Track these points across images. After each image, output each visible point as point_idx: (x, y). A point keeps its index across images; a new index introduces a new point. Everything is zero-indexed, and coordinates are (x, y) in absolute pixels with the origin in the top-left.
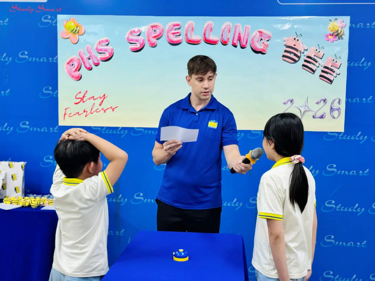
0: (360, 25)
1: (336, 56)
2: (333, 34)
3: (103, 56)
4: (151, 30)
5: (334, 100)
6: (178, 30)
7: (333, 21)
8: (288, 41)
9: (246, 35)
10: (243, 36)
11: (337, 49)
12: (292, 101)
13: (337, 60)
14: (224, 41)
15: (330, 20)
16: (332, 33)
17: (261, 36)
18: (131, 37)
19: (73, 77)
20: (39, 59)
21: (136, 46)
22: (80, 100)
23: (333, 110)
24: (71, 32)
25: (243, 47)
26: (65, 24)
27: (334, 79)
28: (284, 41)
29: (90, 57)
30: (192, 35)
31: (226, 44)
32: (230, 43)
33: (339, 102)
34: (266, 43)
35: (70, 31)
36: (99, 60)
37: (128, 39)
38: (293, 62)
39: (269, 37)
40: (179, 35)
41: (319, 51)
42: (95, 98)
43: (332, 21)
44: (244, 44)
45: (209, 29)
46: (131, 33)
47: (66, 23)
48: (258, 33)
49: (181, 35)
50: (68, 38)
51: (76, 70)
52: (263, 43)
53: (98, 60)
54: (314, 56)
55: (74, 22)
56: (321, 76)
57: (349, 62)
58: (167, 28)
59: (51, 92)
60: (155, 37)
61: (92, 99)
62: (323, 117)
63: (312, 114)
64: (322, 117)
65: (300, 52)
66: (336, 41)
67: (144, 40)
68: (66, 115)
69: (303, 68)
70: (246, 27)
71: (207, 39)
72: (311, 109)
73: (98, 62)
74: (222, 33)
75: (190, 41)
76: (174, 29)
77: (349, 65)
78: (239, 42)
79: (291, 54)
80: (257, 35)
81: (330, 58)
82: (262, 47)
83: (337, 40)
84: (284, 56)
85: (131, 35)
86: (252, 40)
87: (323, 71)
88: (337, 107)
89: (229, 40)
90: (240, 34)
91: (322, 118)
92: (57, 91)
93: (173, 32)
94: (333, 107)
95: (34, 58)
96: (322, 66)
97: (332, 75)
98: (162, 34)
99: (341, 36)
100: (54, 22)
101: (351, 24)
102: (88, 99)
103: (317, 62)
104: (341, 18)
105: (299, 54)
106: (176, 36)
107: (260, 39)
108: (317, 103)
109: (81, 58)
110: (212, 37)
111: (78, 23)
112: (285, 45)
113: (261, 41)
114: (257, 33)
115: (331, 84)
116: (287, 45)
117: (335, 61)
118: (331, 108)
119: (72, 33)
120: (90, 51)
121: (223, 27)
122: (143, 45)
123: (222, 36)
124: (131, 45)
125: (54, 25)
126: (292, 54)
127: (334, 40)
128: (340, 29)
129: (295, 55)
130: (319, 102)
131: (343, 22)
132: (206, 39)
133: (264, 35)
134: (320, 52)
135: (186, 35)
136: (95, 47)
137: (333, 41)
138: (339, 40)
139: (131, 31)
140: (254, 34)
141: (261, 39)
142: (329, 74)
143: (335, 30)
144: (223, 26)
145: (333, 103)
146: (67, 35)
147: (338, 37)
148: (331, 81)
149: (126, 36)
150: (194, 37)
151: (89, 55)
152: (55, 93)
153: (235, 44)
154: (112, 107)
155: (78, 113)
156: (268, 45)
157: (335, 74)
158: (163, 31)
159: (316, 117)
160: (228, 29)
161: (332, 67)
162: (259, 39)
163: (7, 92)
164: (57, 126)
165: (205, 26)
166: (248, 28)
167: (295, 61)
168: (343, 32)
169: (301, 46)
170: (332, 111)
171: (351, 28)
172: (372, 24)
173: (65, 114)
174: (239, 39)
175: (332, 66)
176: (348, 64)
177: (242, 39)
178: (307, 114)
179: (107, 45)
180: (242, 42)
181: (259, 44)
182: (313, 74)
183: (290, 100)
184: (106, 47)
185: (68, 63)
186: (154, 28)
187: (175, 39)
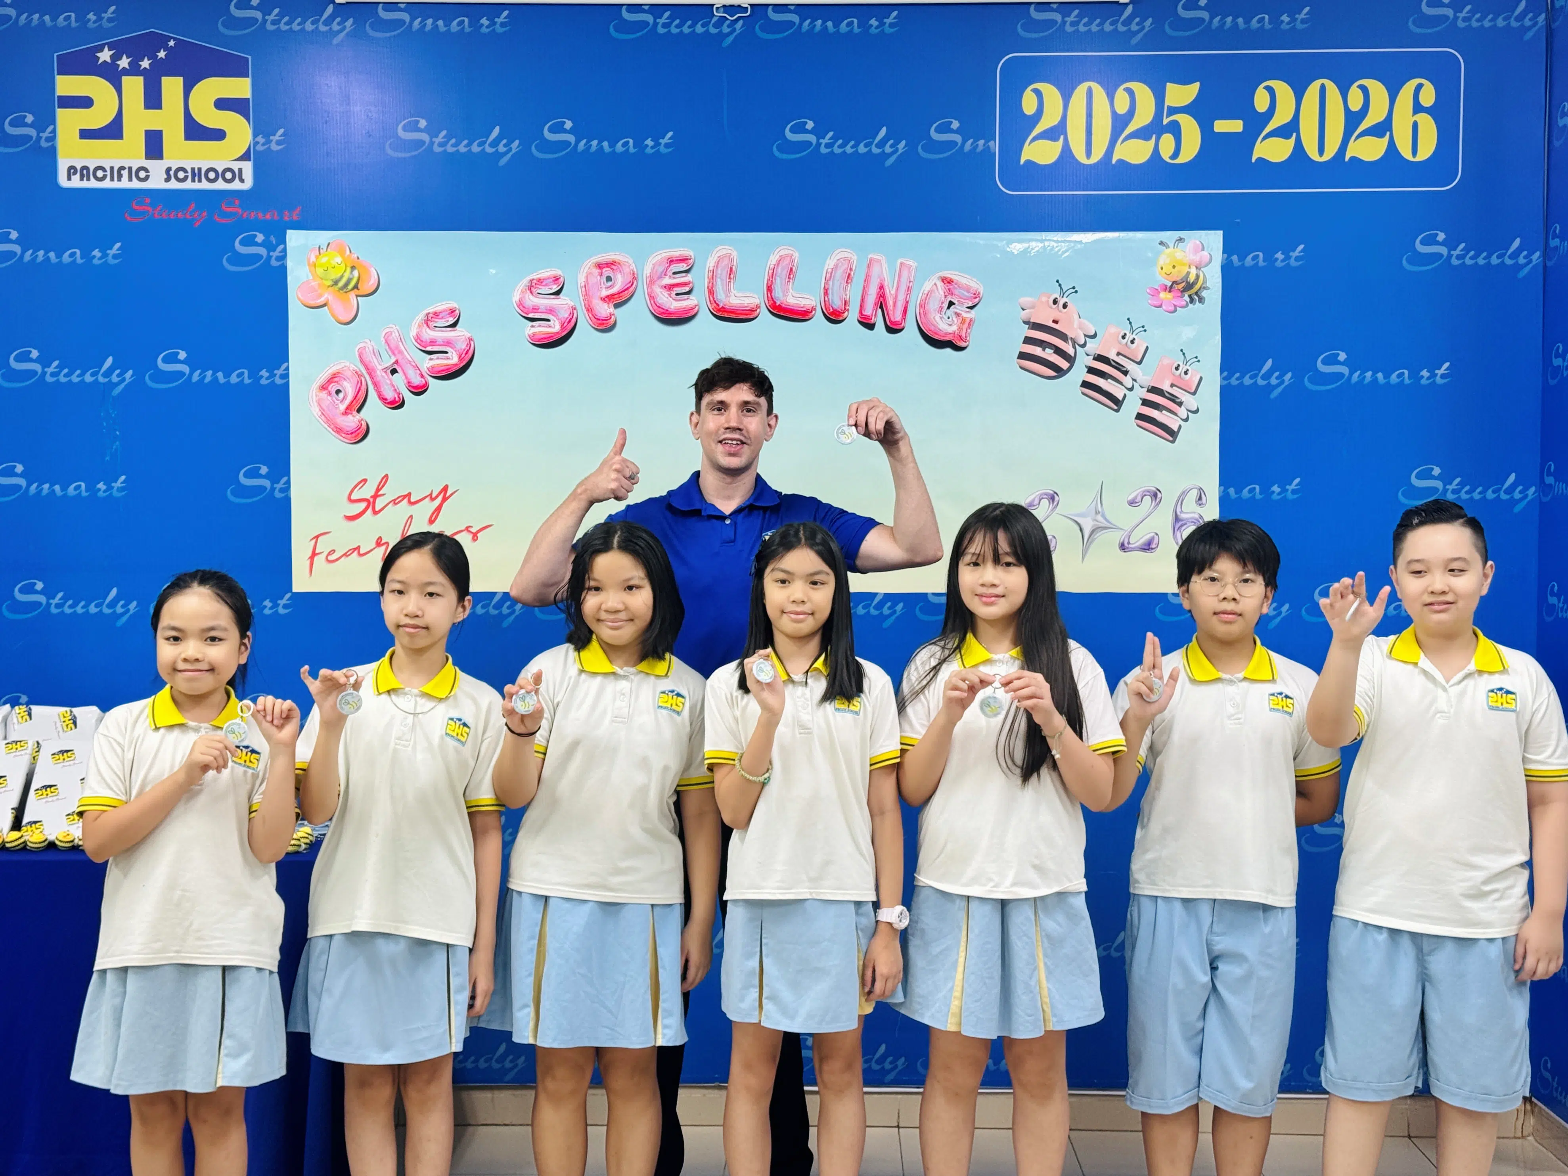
0: (1256, 258)
1: (1184, 354)
2: (1171, 287)
3: (438, 361)
4: (595, 278)
5: (1184, 494)
6: (684, 274)
7: (1171, 245)
8: (1033, 307)
9: (903, 288)
10: (893, 292)
11: (1188, 333)
12: (1052, 498)
13: (1189, 368)
14: (831, 310)
15: (1161, 243)
16: (1169, 284)
17: (950, 292)
18: (532, 300)
19: (339, 430)
20: (227, 375)
21: (550, 327)
22: (363, 505)
23: (1180, 523)
24: (332, 286)
25: (894, 329)
26: (313, 259)
27: (1180, 427)
28: (1023, 310)
29: (396, 366)
30: (729, 291)
31: (841, 319)
32: (852, 316)
33: (1200, 498)
34: (964, 315)
35: (330, 283)
36: (425, 374)
37: (521, 304)
38: (1053, 373)
39: (976, 295)
40: (689, 293)
41: (1131, 339)
42: (412, 500)
43: (1167, 247)
44: (898, 317)
45: (782, 272)
46: (530, 288)
47: (317, 257)
48: (940, 284)
49: (694, 293)
50: (325, 305)
51: (349, 408)
52: (958, 315)
53: (422, 376)
54: (1118, 354)
55: (342, 253)
56: (1140, 417)
57: (1226, 373)
58: (647, 271)
59: (267, 483)
60: (609, 299)
61: (406, 501)
62: (1154, 546)
63: (1116, 537)
64: (1148, 547)
65: (1074, 342)
66: (1182, 307)
67: (574, 309)
68: (316, 558)
69: (1083, 393)
70: (901, 264)
71: (778, 303)
72: (1113, 522)
73: (424, 382)
74: (826, 283)
75: (723, 309)
76: (670, 273)
77: (1225, 382)
78: (879, 311)
79: (1044, 350)
80: (937, 289)
81: (1166, 362)
82: (954, 328)
83: (1187, 305)
84: (1023, 356)
85: (531, 292)
86: (922, 306)
87: (1145, 403)
88: (1194, 512)
89: (847, 308)
90: (881, 287)
91: (1148, 550)
92: (285, 479)
93: (667, 281)
94: (1183, 516)
95: (209, 373)
96: (1142, 387)
97: (1176, 414)
98: (631, 289)
99: (1196, 293)
100: (275, 254)
101: (1226, 255)
102: (391, 502)
103: (1126, 373)
104: (1194, 237)
105: (1069, 349)
106: (677, 294)
107: (946, 305)
108: (1132, 503)
109: (367, 369)
110: (793, 299)
111: (356, 256)
112: (1025, 323)
113: (949, 307)
114: (935, 284)
115: (1173, 442)
116: (1032, 321)
117: (1183, 369)
118: (1177, 519)
119: (336, 288)
120: (397, 347)
121: (830, 264)
122: (572, 323)
123: (826, 293)
124: (533, 326)
125: (274, 263)
126: (1047, 349)
127: (1175, 306)
128: (1193, 271)
129: (1058, 351)
130: (1139, 498)
131: (1203, 249)
132: (775, 302)
133: (956, 292)
134: (1136, 342)
135: (711, 292)
136: (413, 332)
137: (1172, 308)
138: (1191, 306)
139: (531, 281)
140: (927, 286)
141: (951, 304)
142: (1164, 412)
143: (1179, 272)
144: (828, 261)
145: (1181, 500)
146: (320, 296)
147: (1190, 296)
148: (1172, 434)
149: (516, 298)
150: (736, 299)
151: (393, 360)
152: (278, 486)
153: (868, 318)
154: (471, 527)
155: (358, 548)
156: (971, 322)
157: (1182, 412)
158: (635, 278)
159: (1130, 546)
160: (845, 271)
161: (1174, 388)
162: (942, 303)
163: (118, 484)
164: (288, 595)
165: (773, 260)
166: (909, 267)
167: (1060, 372)
168: (1205, 281)
169: (1076, 325)
170: (1177, 526)
171: (1227, 269)
172: (1291, 254)
173: (314, 554)
174: (881, 304)
175: (1172, 385)
176: (1224, 379)
177: (890, 303)
178: (1102, 537)
179: (454, 325)
180: (891, 313)
181: (946, 317)
182: (1117, 411)
183: (1046, 494)
184: (450, 334)
185: (324, 387)
186: (607, 272)
187: (673, 304)
